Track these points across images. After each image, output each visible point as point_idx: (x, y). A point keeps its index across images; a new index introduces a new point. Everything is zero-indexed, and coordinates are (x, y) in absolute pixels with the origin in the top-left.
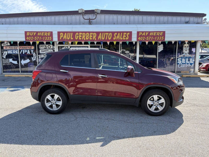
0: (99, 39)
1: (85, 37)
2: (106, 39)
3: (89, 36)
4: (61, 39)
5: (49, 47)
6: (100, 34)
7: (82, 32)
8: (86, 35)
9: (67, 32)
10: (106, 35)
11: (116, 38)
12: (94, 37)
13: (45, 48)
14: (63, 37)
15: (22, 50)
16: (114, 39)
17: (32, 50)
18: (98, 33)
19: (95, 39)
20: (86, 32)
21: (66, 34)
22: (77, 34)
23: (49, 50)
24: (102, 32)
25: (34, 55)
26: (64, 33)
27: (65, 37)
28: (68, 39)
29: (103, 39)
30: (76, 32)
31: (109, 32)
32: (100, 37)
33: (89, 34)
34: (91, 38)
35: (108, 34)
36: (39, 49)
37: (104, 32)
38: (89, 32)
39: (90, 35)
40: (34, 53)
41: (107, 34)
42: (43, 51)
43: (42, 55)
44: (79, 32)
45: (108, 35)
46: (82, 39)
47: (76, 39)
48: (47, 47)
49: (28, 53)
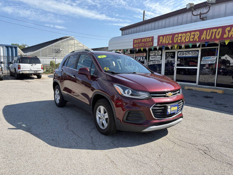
0: (202, 39)
1: (185, 39)
2: (213, 38)
3: (190, 37)
4: (160, 43)
5: (158, 53)
6: (205, 32)
7: (182, 33)
8: (186, 36)
9: (166, 35)
10: (212, 33)
11: (229, 35)
12: (196, 37)
13: (155, 54)
14: (162, 41)
15: (138, 57)
16: (225, 36)
17: (144, 57)
18: (201, 31)
19: (197, 40)
20: (186, 33)
21: (165, 37)
22: (177, 36)
23: (157, 56)
24: (207, 29)
25: (145, 62)
26: (163, 36)
27: (164, 41)
28: (167, 42)
29: (208, 38)
30: (175, 34)
31: (217, 28)
32: (203, 36)
33: (190, 33)
34: (192, 38)
35: (216, 30)
36: (149, 56)
37: (210, 29)
38: (190, 32)
39: (191, 35)
40: (145, 60)
41: (214, 30)
42: (153, 58)
43: (151, 62)
44: (178, 34)
45: (216, 32)
46: (181, 41)
47: (175, 42)
48: (156, 53)
49: (141, 60)
